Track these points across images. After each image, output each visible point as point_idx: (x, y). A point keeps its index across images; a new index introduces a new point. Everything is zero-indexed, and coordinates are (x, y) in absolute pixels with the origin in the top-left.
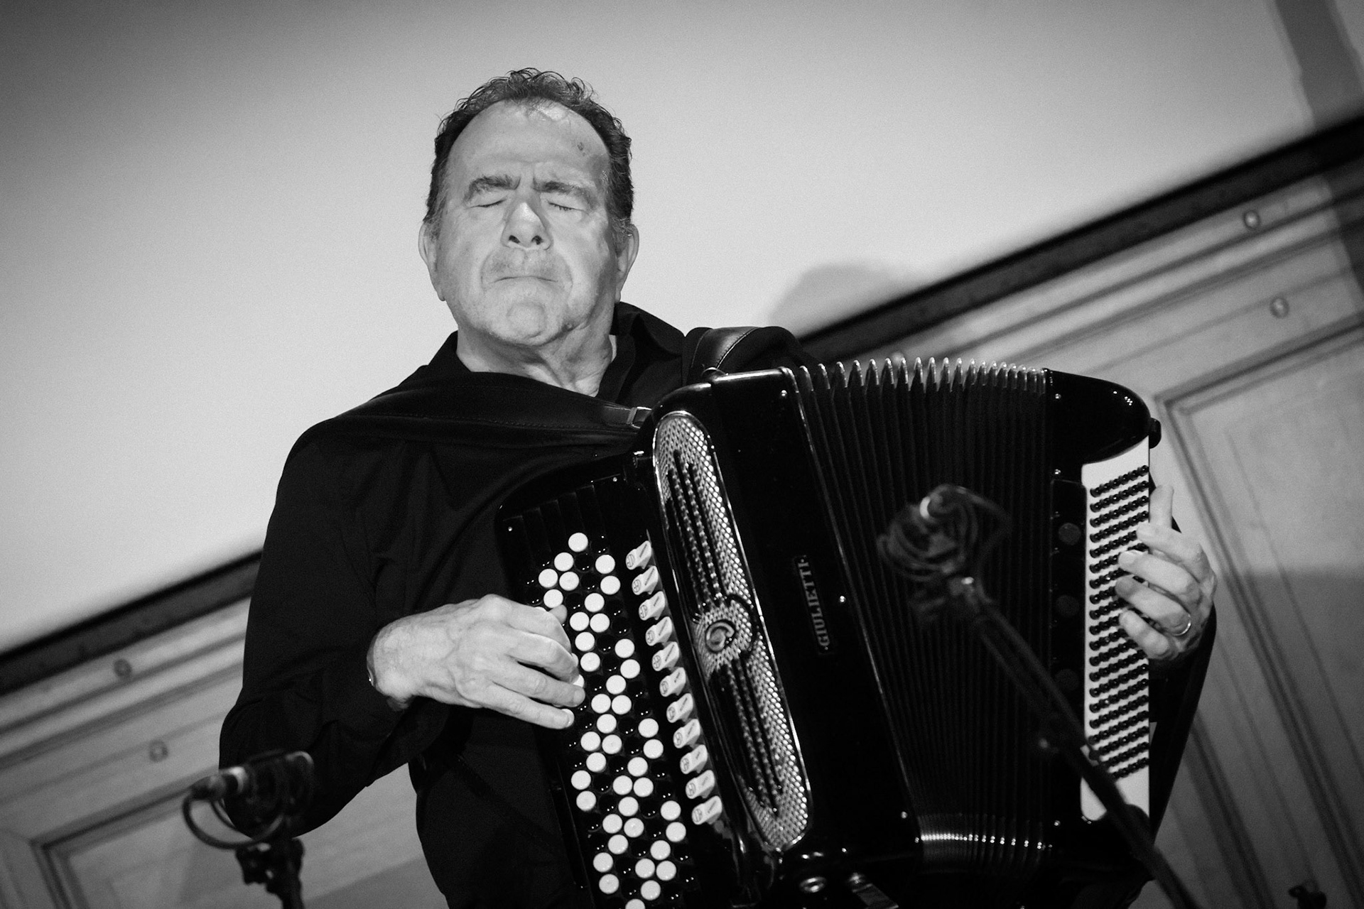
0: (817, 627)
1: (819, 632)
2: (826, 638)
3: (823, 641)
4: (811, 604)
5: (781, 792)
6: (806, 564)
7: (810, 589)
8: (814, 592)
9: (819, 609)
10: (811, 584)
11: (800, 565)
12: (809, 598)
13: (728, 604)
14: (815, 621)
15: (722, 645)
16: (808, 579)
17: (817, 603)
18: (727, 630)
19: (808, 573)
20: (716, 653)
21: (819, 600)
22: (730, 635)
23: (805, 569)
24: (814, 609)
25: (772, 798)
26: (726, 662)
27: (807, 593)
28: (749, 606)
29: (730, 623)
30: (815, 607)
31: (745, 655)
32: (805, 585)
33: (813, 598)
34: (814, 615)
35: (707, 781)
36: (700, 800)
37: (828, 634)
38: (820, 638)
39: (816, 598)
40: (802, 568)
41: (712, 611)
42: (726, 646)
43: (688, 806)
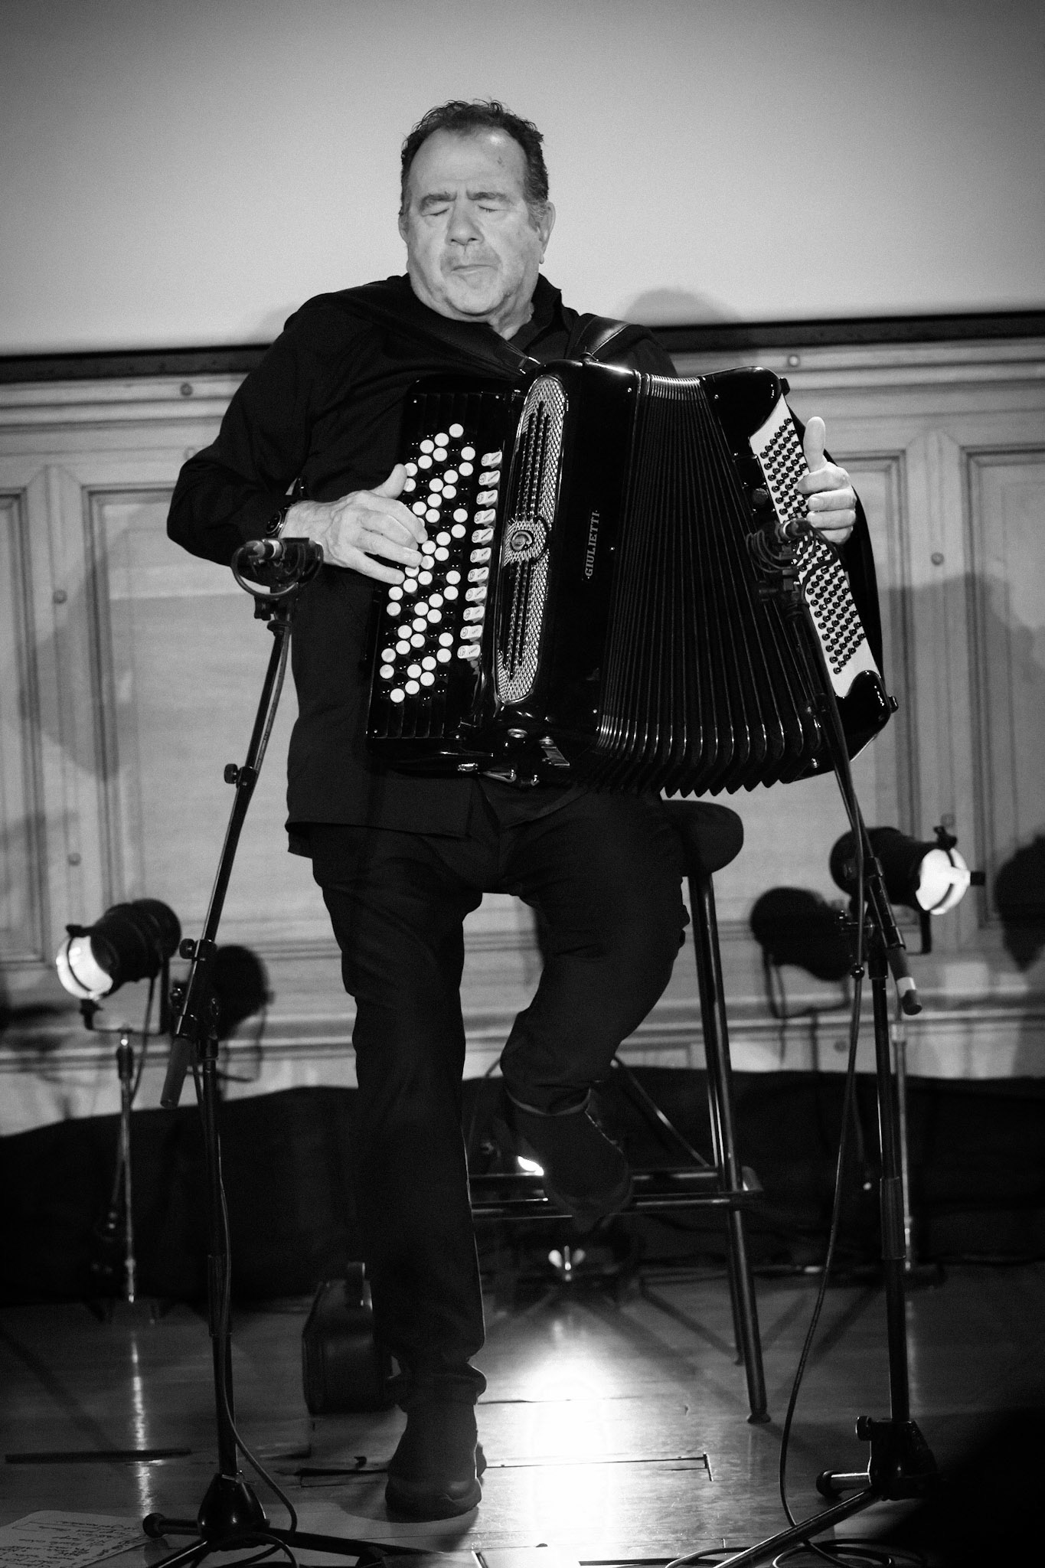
0: (588, 561)
1: (588, 565)
2: (591, 570)
3: (588, 572)
4: (590, 544)
5: (520, 663)
6: (598, 515)
7: (594, 532)
8: (595, 536)
9: (594, 549)
10: (596, 530)
11: (593, 514)
12: (590, 539)
13: (536, 521)
14: (588, 556)
15: (520, 548)
16: (595, 525)
17: (594, 544)
18: (527, 539)
19: (597, 521)
20: (515, 551)
21: (597, 543)
22: (529, 543)
23: (596, 518)
24: (591, 548)
25: (513, 665)
26: (519, 560)
27: (591, 535)
28: (548, 528)
29: (532, 535)
30: (593, 546)
31: (533, 561)
32: (592, 529)
33: (593, 540)
34: (589, 552)
35: (477, 632)
36: (468, 642)
37: (594, 568)
38: (587, 569)
39: (595, 540)
40: (594, 516)
41: (524, 521)
42: (523, 549)
43: (458, 642)
